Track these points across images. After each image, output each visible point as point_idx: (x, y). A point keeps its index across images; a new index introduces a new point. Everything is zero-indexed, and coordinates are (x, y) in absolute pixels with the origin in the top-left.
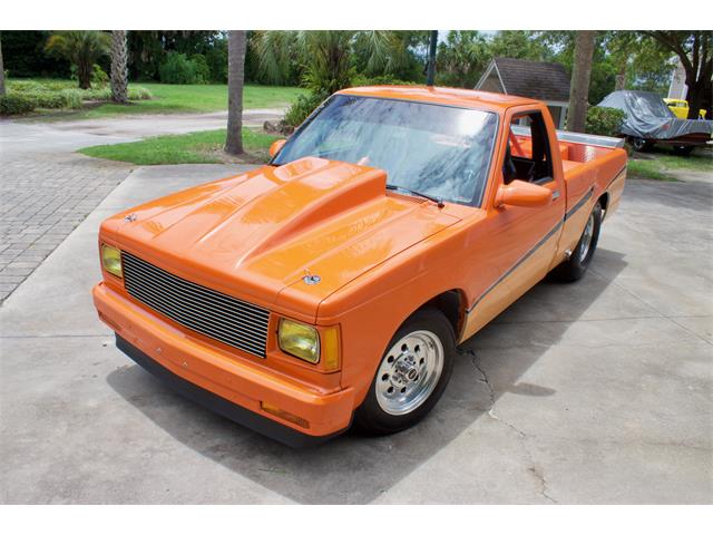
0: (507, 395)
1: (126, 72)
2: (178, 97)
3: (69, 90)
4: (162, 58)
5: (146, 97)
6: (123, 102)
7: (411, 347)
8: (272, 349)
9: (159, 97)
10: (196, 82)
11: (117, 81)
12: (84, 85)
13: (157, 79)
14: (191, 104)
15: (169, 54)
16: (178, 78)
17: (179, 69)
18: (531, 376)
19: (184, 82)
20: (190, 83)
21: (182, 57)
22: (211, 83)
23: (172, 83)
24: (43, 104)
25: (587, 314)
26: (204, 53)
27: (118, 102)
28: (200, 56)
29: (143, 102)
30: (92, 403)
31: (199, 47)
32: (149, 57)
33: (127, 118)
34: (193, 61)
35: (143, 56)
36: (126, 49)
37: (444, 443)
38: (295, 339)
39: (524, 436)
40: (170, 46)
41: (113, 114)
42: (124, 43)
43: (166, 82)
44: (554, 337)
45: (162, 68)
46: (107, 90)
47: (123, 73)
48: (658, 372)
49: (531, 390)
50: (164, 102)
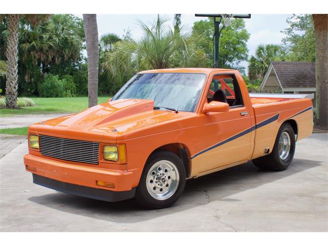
1: (17, 86)
2: (53, 105)
4: (40, 78)
5: (30, 105)
6: (14, 107)
8: (101, 159)
9: (40, 105)
10: (66, 96)
11: (10, 93)
13: (36, 94)
14: (63, 108)
15: (46, 75)
16: (52, 93)
17: (53, 87)
19: (57, 96)
20: (62, 97)
21: (55, 78)
22: (77, 96)
23: (47, 97)
26: (71, 74)
27: (11, 108)
28: (68, 76)
29: (28, 107)
31: (68, 70)
32: (31, 78)
33: (18, 117)
34: (64, 80)
35: (26, 78)
36: (17, 71)
38: (110, 153)
40: (46, 70)
41: (8, 115)
42: (16, 67)
43: (43, 96)
45: (41, 86)
47: (15, 87)
50: (43, 108)
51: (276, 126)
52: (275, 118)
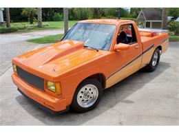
0: (121, 103)
3: (27, 24)
4: (53, 15)
5: (47, 25)
7: (88, 89)
8: (46, 89)
9: (51, 25)
11: (39, 22)
12: (31, 23)
15: (55, 13)
18: (129, 98)
21: (58, 14)
24: (20, 29)
25: (153, 81)
27: (40, 27)
29: (46, 27)
30: (10, 104)
32: (49, 14)
37: (98, 115)
39: (121, 114)
40: (55, 11)
42: (41, 11)
44: (140, 87)
45: (53, 17)
46: (37, 24)
47: (41, 19)
48: (168, 97)
49: (128, 102)
50: (52, 27)
51: (153, 50)
52: (152, 46)
